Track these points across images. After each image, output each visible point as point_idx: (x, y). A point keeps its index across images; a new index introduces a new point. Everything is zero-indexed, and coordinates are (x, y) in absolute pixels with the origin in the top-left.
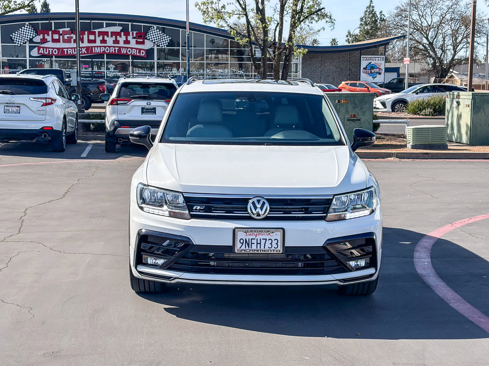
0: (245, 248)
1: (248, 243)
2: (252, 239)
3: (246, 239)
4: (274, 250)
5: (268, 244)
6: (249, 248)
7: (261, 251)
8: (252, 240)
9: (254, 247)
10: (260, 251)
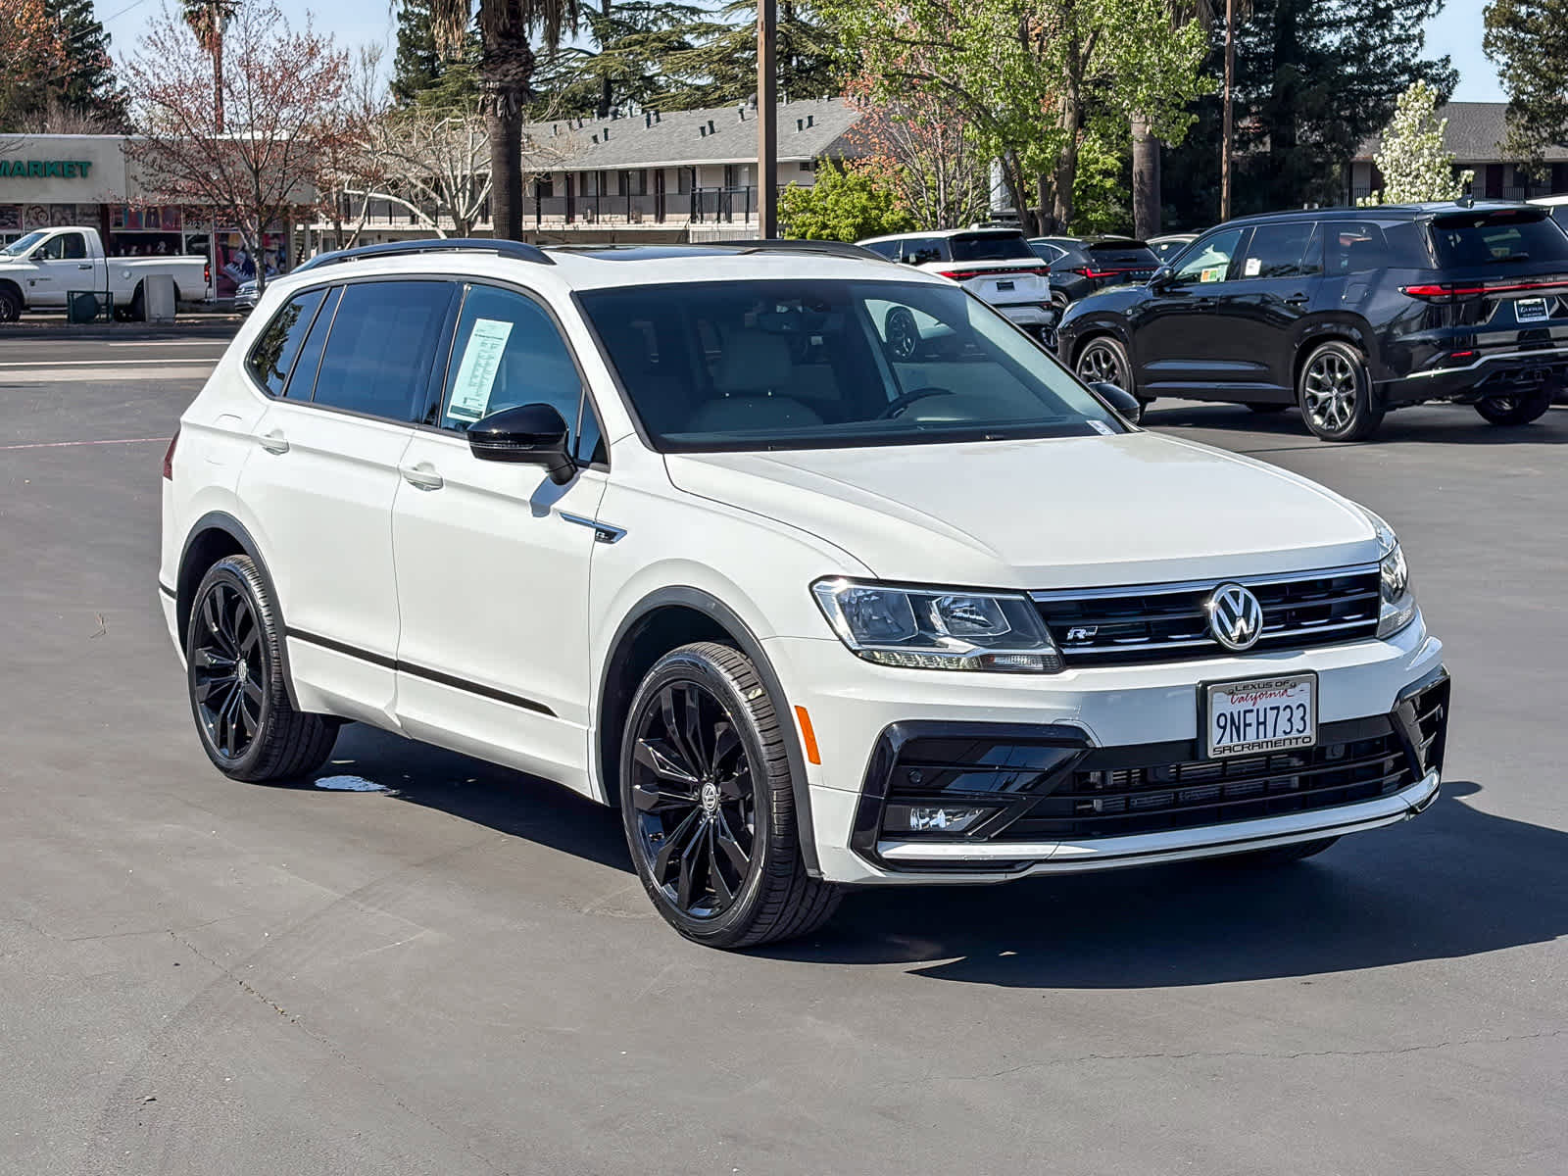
0: (1231, 741)
1: (1235, 725)
2: (1245, 712)
3: (1232, 714)
4: (1297, 739)
5: (1283, 725)
6: (1239, 740)
7: (1267, 747)
8: (1247, 714)
9: (1251, 736)
10: (1265, 745)
